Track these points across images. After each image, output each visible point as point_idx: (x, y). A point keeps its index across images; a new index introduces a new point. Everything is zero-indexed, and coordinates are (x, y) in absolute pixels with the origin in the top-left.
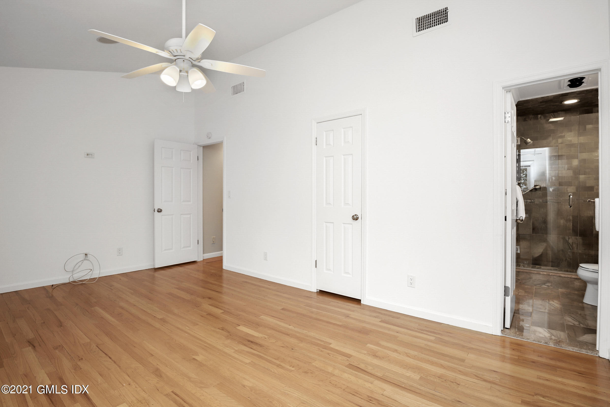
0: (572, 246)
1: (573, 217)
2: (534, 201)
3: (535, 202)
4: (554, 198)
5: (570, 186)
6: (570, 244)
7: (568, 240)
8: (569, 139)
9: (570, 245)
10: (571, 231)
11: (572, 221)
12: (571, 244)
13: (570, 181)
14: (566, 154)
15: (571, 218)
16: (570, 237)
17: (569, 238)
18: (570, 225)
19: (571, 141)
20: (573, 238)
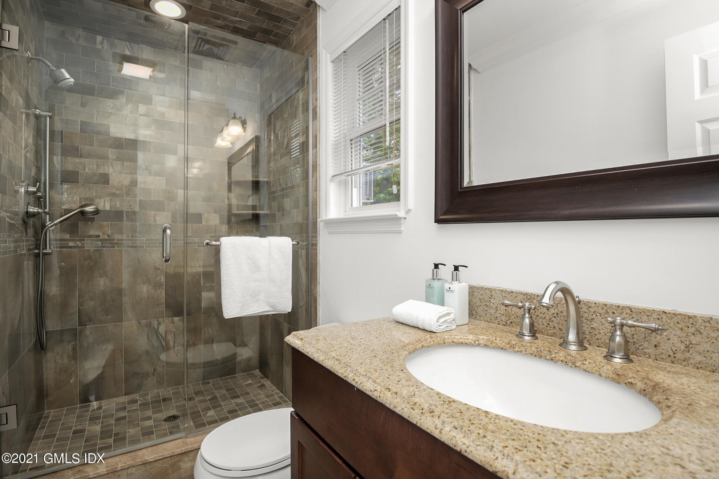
0: (165, 339)
1: (166, 278)
2: (82, 244)
3: (84, 247)
4: (128, 237)
5: (160, 211)
6: (161, 335)
7: (158, 328)
8: (160, 109)
9: (162, 337)
10: (163, 308)
11: (164, 287)
12: (164, 336)
13: (161, 199)
14: (153, 141)
15: (163, 280)
16: (161, 320)
17: (159, 324)
18: (162, 293)
19: (163, 114)
20: (167, 321)
